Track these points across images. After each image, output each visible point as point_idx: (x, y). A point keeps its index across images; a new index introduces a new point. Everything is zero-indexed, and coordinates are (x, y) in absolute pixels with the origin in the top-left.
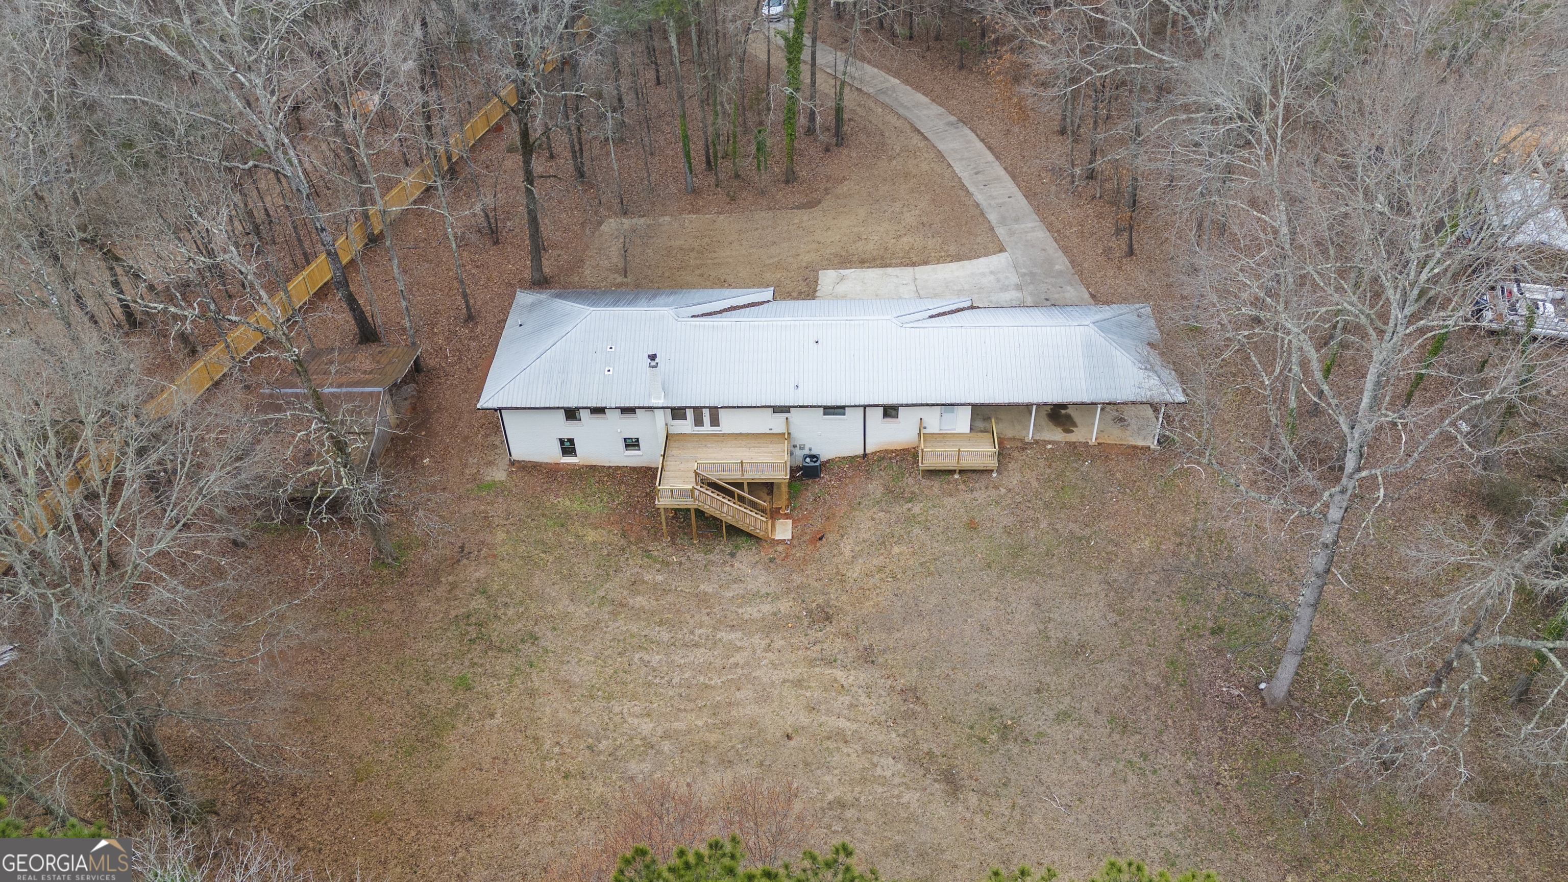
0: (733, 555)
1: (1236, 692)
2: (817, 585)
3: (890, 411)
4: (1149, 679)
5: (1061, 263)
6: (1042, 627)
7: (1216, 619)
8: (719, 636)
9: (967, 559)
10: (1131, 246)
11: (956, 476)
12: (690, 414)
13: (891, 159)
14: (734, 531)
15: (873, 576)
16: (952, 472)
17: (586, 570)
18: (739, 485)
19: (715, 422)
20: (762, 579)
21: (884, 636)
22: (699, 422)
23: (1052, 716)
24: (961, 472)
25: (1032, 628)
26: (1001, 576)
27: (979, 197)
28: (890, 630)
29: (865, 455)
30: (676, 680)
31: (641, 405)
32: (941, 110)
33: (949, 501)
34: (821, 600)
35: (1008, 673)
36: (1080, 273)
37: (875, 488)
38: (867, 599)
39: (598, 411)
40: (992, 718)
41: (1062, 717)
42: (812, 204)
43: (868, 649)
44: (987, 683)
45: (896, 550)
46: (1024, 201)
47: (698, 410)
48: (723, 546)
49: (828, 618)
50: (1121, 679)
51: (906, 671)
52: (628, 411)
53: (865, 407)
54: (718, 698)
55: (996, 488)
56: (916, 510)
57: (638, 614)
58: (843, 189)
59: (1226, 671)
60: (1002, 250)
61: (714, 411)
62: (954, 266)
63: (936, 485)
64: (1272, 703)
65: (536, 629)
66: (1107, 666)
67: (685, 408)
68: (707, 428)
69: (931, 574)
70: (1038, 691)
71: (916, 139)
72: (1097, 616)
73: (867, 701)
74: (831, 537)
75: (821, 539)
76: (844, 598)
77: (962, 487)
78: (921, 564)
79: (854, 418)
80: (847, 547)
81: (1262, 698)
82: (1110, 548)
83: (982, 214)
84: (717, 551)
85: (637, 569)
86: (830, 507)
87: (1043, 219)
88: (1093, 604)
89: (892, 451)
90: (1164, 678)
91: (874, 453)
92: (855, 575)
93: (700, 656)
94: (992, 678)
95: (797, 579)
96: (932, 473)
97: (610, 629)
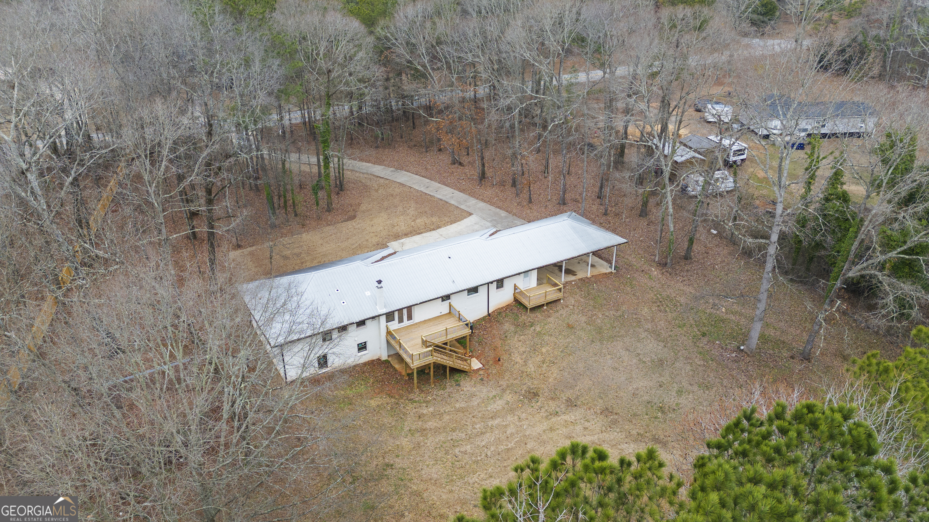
0: (458, 385)
1: (734, 355)
2: (516, 382)
3: (499, 284)
4: (699, 363)
6: (638, 359)
7: (699, 330)
8: (489, 424)
9: (581, 342)
10: (530, 198)
11: (545, 308)
12: (396, 314)
13: (376, 191)
14: (454, 371)
15: (542, 367)
16: (543, 305)
19: (410, 317)
20: (485, 390)
21: (571, 391)
22: (401, 320)
23: (675, 395)
24: (547, 304)
25: (634, 361)
26: (602, 344)
28: (571, 387)
29: (490, 314)
31: (369, 317)
33: (551, 319)
34: (525, 387)
35: (642, 384)
37: (508, 327)
38: (548, 377)
39: (343, 329)
40: (652, 406)
41: (679, 393)
43: (569, 400)
44: (637, 392)
45: (544, 350)
48: (451, 382)
49: (536, 395)
50: (688, 368)
51: (595, 402)
53: (486, 284)
55: (567, 306)
56: (538, 329)
58: (363, 207)
59: (722, 348)
60: (471, 214)
61: (409, 308)
63: (538, 315)
64: (751, 353)
66: (677, 365)
67: (394, 312)
68: (407, 322)
70: (661, 386)
73: (589, 424)
74: (504, 357)
75: (499, 360)
76: (535, 382)
77: (551, 311)
79: (483, 291)
80: (517, 359)
81: (746, 353)
84: (448, 386)
86: (490, 344)
88: (649, 341)
90: (703, 360)
91: (495, 312)
92: (533, 369)
94: (637, 389)
95: (503, 383)
96: (533, 309)
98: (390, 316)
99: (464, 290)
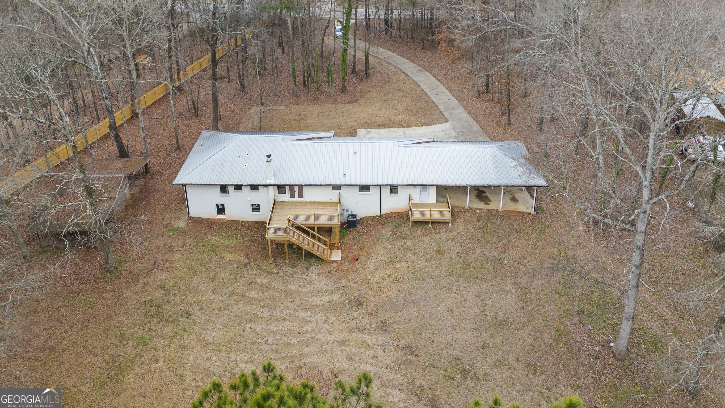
0: (308, 269)
1: (597, 349)
2: (355, 285)
3: (394, 189)
4: (546, 341)
5: (476, 127)
6: (482, 309)
7: (579, 305)
8: (297, 315)
9: (438, 270)
10: (509, 120)
11: (430, 226)
12: (287, 189)
13: (392, 84)
14: (309, 255)
15: (386, 280)
16: (427, 223)
17: (224, 275)
18: (313, 229)
19: (301, 195)
20: (324, 282)
21: (392, 314)
22: (292, 195)
23: (492, 363)
24: (432, 223)
25: (476, 310)
26: (457, 280)
27: (434, 99)
28: (396, 311)
29: (381, 215)
30: (271, 340)
31: (262, 183)
32: (415, 65)
33: (426, 239)
34: (356, 294)
35: (465, 337)
36: (486, 132)
37: (386, 232)
38: (383, 293)
39: (238, 187)
40: (457, 365)
41: (498, 364)
42: (354, 102)
43: (384, 323)
44: (453, 343)
45: (398, 265)
46: (456, 102)
47: (292, 187)
48: (303, 264)
49: (361, 304)
50: (530, 340)
51: (406, 335)
52: (255, 187)
53: (380, 186)
54: (295, 352)
55: (451, 232)
56: (409, 243)
57: (251, 301)
58: (370, 95)
59: (590, 336)
60: (447, 121)
61: (301, 187)
62: (424, 128)
63: (419, 230)
64: (619, 355)
65: (191, 309)
66: (521, 332)
67: (285, 185)
68: (297, 199)
69: (418, 279)
70: (483, 348)
71: (403, 76)
72: (512, 303)
73: (383, 354)
74: (362, 259)
75: (357, 260)
76: (370, 293)
77: (433, 231)
78: (412, 273)
79: (375, 191)
80: (371, 264)
81: (613, 352)
82: (515, 265)
83: (436, 106)
84: (299, 267)
85: (253, 276)
86: (362, 243)
87: (466, 109)
88: (509, 296)
89: (395, 213)
90: (555, 340)
91: (386, 214)
92: (376, 280)
93: (285, 326)
94: (456, 340)
95: (344, 282)
96: (417, 223)
97: (234, 310)
98: (281, 189)
99: (357, 185)
